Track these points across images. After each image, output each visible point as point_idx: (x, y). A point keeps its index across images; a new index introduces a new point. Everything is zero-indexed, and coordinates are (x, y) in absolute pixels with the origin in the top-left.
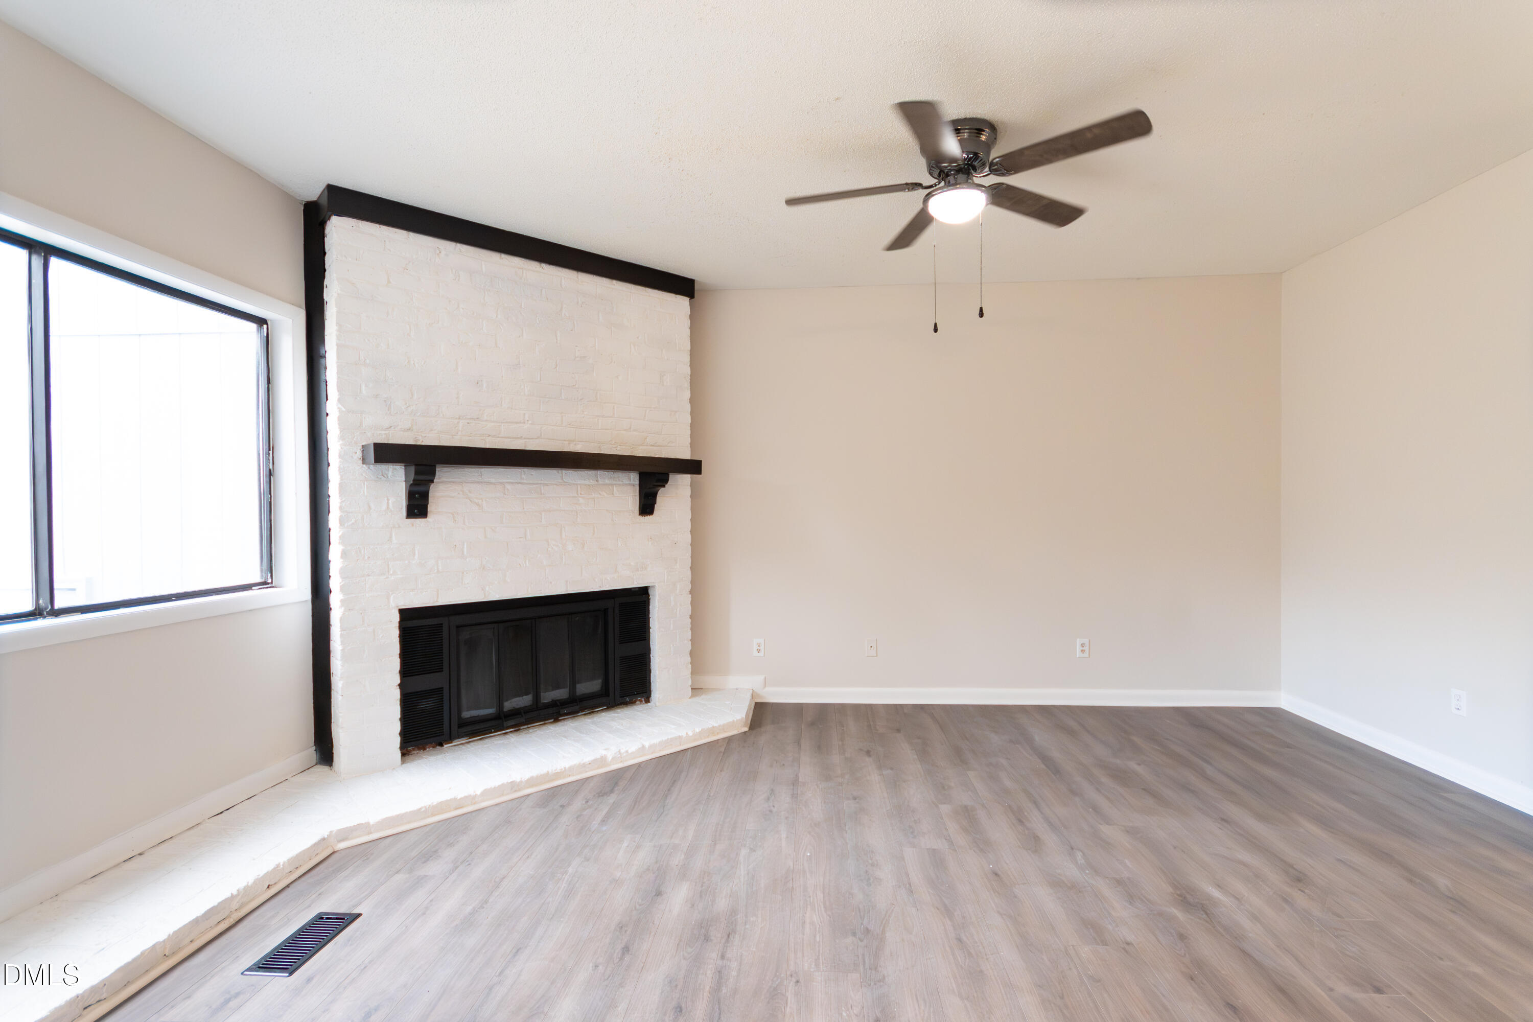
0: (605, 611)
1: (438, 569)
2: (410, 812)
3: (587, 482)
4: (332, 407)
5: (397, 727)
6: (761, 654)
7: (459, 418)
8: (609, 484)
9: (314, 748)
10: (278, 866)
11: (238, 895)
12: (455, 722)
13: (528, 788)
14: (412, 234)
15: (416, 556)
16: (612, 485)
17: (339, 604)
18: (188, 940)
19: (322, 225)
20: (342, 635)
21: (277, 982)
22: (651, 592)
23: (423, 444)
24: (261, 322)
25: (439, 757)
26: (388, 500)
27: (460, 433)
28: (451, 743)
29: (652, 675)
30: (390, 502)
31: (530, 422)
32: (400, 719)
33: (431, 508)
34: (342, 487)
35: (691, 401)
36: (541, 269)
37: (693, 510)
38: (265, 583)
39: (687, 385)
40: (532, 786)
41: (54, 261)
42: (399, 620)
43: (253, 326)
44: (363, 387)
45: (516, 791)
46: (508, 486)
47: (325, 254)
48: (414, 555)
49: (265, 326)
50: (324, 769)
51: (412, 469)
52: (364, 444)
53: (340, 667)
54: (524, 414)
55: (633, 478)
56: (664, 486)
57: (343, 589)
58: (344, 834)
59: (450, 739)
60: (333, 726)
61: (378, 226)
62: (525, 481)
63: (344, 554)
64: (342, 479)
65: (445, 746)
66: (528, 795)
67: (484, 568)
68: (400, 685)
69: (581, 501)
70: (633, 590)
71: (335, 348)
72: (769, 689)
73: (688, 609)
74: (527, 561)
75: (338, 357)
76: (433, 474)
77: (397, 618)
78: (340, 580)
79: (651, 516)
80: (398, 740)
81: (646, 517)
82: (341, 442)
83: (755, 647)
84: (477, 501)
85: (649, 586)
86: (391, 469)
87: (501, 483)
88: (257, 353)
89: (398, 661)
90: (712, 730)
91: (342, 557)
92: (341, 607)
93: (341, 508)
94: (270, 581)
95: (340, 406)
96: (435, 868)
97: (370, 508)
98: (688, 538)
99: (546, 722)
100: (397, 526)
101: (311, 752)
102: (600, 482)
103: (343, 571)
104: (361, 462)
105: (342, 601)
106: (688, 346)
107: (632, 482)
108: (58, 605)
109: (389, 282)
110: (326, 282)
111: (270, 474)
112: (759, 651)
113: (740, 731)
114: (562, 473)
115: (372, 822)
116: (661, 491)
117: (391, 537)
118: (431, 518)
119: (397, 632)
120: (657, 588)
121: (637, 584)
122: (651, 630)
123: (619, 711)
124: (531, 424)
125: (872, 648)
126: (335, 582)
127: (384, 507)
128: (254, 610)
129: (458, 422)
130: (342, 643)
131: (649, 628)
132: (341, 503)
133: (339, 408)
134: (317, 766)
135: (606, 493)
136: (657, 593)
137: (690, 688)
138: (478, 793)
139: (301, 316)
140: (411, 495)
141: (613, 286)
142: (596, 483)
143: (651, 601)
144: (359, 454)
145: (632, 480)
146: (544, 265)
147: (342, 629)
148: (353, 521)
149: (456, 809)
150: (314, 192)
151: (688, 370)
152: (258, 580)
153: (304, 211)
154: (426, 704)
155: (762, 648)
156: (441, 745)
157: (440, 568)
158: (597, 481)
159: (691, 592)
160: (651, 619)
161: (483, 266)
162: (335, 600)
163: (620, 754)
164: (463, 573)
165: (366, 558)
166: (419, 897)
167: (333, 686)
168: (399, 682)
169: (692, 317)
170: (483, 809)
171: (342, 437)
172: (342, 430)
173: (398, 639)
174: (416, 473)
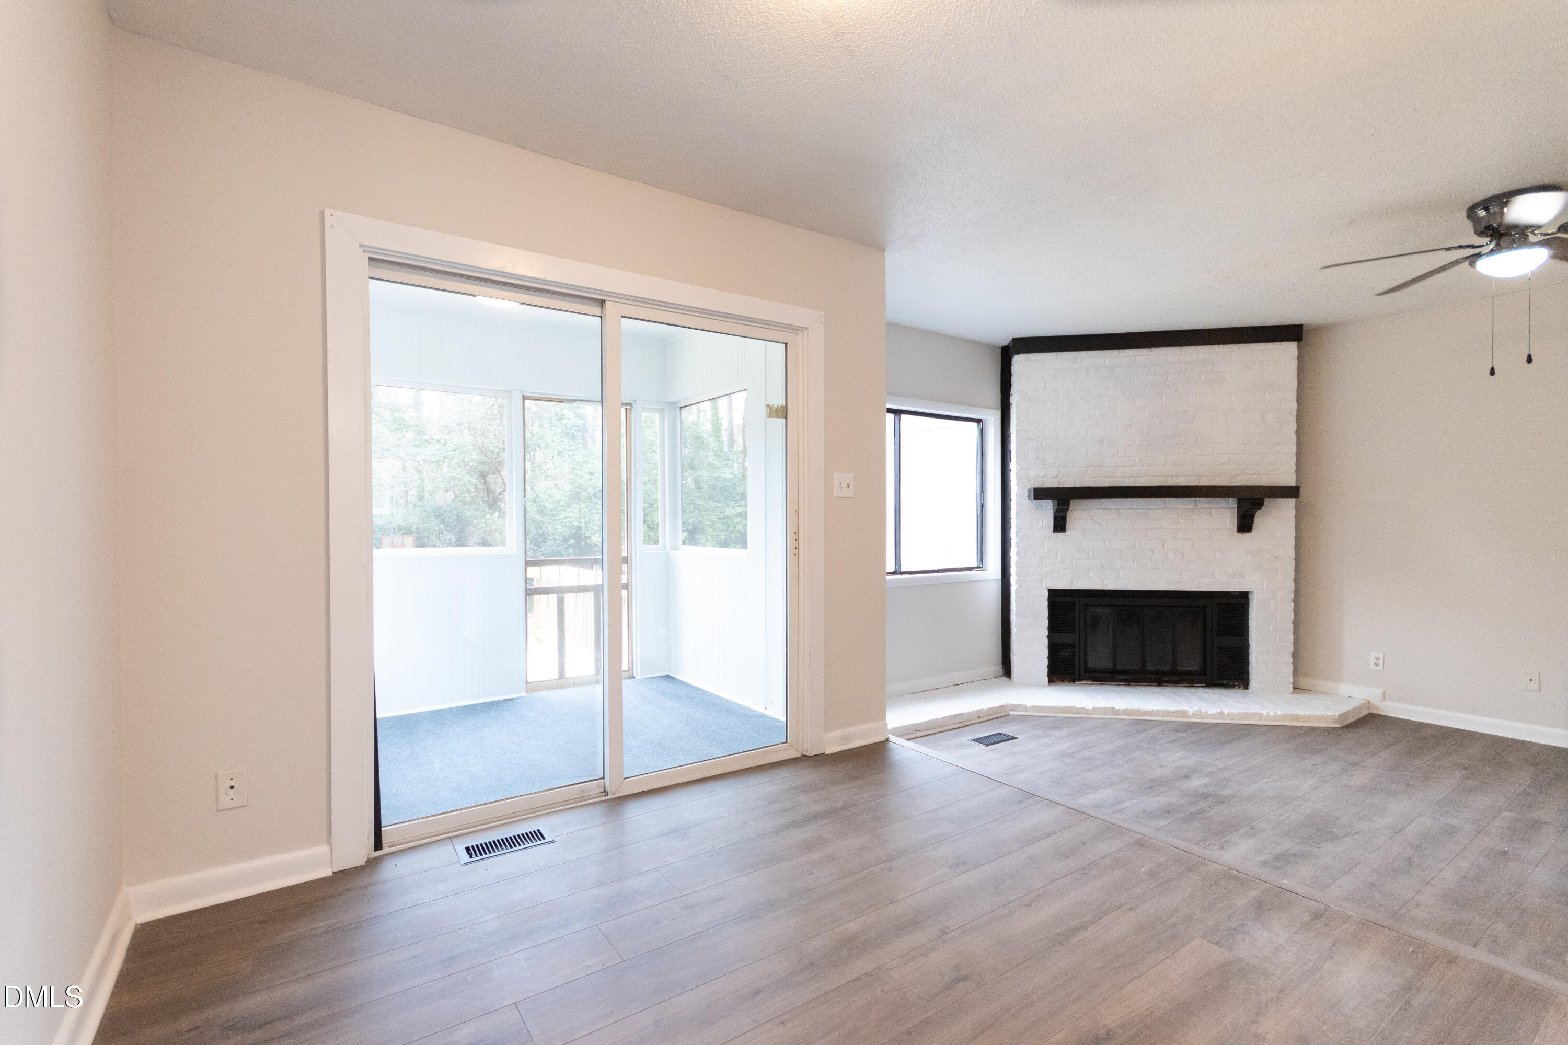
0: (1205, 607)
1: (1072, 566)
2: (1049, 707)
3: (1187, 507)
4: (1013, 466)
5: (1046, 662)
6: (1380, 668)
7: (1088, 467)
8: (1207, 508)
9: (1002, 666)
10: (983, 709)
11: (966, 714)
12: (1082, 669)
13: (1123, 715)
14: (1060, 354)
15: (1059, 557)
16: (1211, 508)
17: (1015, 582)
18: (947, 724)
19: (1010, 359)
20: (1016, 601)
21: (980, 747)
22: (1250, 596)
23: (1064, 486)
24: (979, 421)
25: (1071, 687)
26: (1043, 521)
27: (1088, 477)
28: (1080, 682)
29: (1250, 667)
30: (1044, 523)
31: (1139, 465)
32: (1048, 658)
33: (1068, 526)
34: (1017, 513)
35: (1297, 432)
36: (1150, 353)
37: (1298, 528)
38: (979, 567)
39: (1293, 419)
40: (1126, 715)
41: (903, 416)
42: (1048, 596)
43: (975, 424)
44: (1030, 453)
45: (1115, 715)
46: (1122, 511)
47: (1011, 375)
48: (1057, 555)
49: (981, 423)
50: (1005, 679)
51: (1056, 502)
52: (1029, 488)
53: (1015, 619)
54: (1135, 459)
55: (1232, 503)
56: (1260, 509)
57: (1017, 574)
58: (1015, 707)
59: (1080, 679)
60: (1011, 655)
61: (1040, 354)
62: (1135, 507)
63: (1018, 553)
64: (1017, 508)
65: (1077, 683)
66: (1124, 719)
67: (1103, 567)
68: (1048, 636)
69: (1182, 521)
70: (1232, 593)
71: (1015, 432)
72: (1387, 703)
73: (1291, 616)
74: (1136, 564)
75: (1016, 438)
76: (1068, 505)
77: (1046, 595)
78: (1016, 568)
79: (1250, 534)
80: (1046, 670)
81: (1244, 534)
82: (1017, 487)
83: (1373, 661)
84: (1098, 521)
85: (1248, 592)
86: (1044, 503)
87: (1118, 509)
88: (977, 439)
89: (1047, 621)
90: (1297, 718)
91: (1017, 555)
92: (1016, 584)
93: (1016, 526)
94: (981, 567)
95: (1017, 466)
96: (1057, 734)
97: (1032, 526)
98: (1292, 553)
99: (1151, 684)
100: (1047, 537)
101: (999, 668)
102: (1199, 507)
103: (1017, 563)
104: (1027, 498)
105: (1016, 581)
106: (1295, 384)
107: (1230, 506)
108: (902, 570)
109: (1045, 386)
110: (1012, 392)
111: (982, 506)
112: (1377, 665)
113: (1330, 726)
114: (1165, 501)
115: (1028, 706)
116: (1258, 513)
117: (1044, 545)
118: (1068, 533)
119: (1047, 603)
120: (1255, 594)
121: (1234, 588)
122: (1250, 629)
123: (1216, 689)
124: (1140, 466)
125: (1532, 682)
126: (1013, 570)
127: (1040, 526)
128: (975, 581)
129: (1087, 470)
130: (1016, 605)
131: (1248, 627)
132: (1017, 523)
133: (1017, 467)
134: (1002, 677)
135: (1205, 515)
136: (1255, 599)
137: (1291, 686)
138: (1090, 708)
139: (998, 413)
140: (1056, 519)
141: (1214, 350)
142: (1196, 507)
143: (1251, 605)
144: (1027, 494)
145: (1230, 503)
146: (1153, 349)
147: (1016, 597)
148: (1023, 533)
149: (1075, 713)
150: (1006, 342)
151: (1294, 406)
152: (976, 566)
153: (1001, 352)
154: (1065, 653)
155: (1381, 662)
156: (1074, 681)
157: (1074, 565)
158: (1197, 506)
159: (1294, 601)
160: (1250, 620)
161: (1107, 361)
162: (1013, 580)
163: (1200, 712)
164: (1089, 570)
165: (1030, 556)
166: (1047, 740)
167: (1012, 631)
168: (1047, 634)
169: (1300, 358)
170: (1092, 718)
171: (1018, 484)
172: (1018, 480)
173: (1047, 608)
174: (1058, 505)
